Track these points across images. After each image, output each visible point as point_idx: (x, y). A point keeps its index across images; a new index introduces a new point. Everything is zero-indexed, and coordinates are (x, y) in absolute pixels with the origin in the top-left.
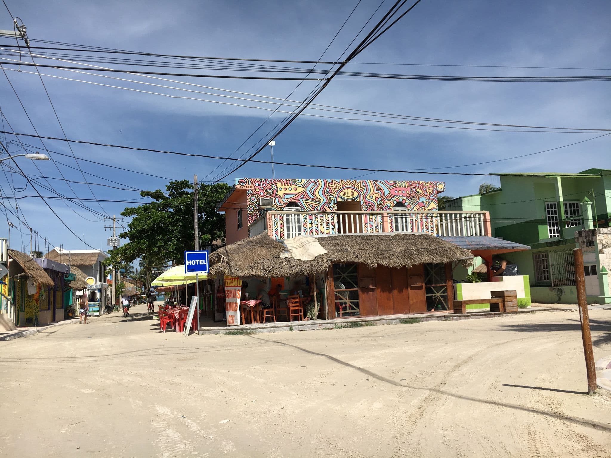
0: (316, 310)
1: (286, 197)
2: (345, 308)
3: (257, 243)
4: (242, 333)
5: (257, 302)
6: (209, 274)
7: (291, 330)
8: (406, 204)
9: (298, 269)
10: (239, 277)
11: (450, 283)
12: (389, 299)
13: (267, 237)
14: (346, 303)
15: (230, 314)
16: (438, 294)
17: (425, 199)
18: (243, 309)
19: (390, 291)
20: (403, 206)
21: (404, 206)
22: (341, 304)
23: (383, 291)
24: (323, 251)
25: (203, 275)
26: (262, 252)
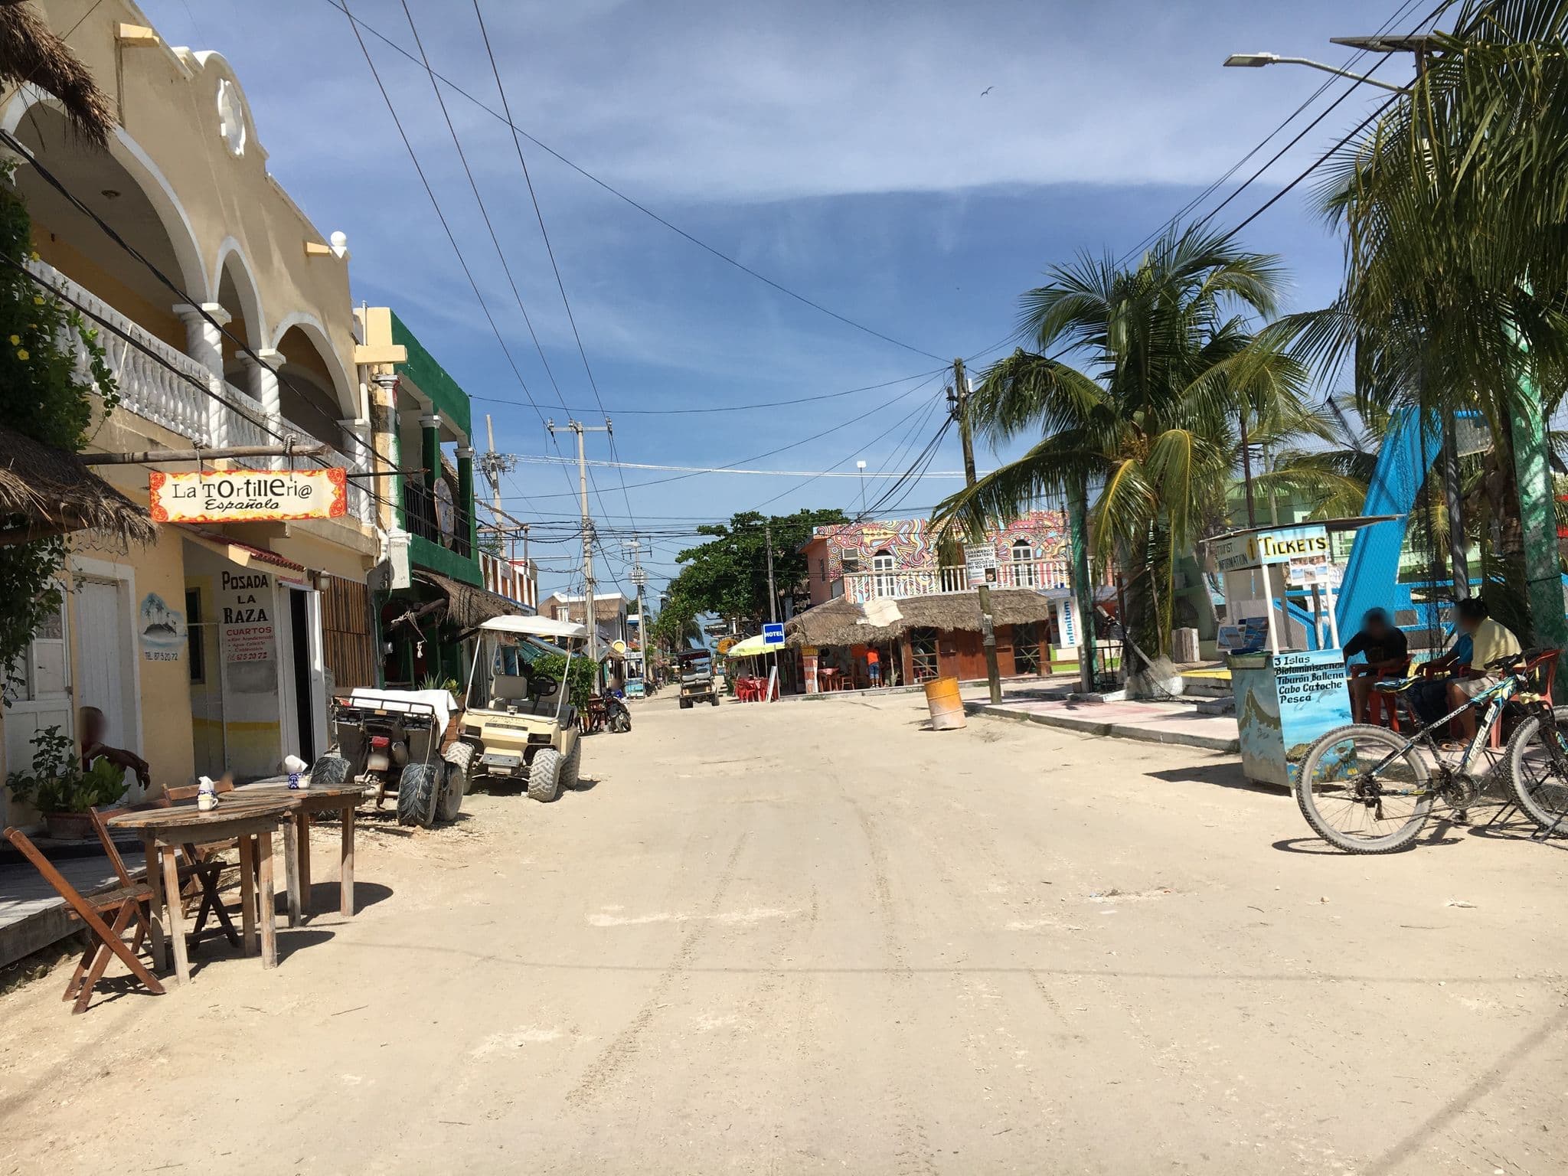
0: (894, 677)
1: (874, 544)
2: (925, 674)
3: (832, 609)
4: (817, 699)
5: (834, 670)
6: (786, 644)
7: (863, 695)
8: (1029, 542)
9: (871, 636)
10: (815, 647)
11: (1043, 644)
12: (972, 663)
13: (844, 601)
14: (925, 669)
15: (808, 682)
16: (1029, 656)
17: (1056, 534)
18: (821, 677)
19: (973, 655)
20: (1026, 544)
21: (1028, 545)
22: (921, 669)
23: (965, 654)
24: (899, 616)
25: (781, 645)
26: (837, 619)
